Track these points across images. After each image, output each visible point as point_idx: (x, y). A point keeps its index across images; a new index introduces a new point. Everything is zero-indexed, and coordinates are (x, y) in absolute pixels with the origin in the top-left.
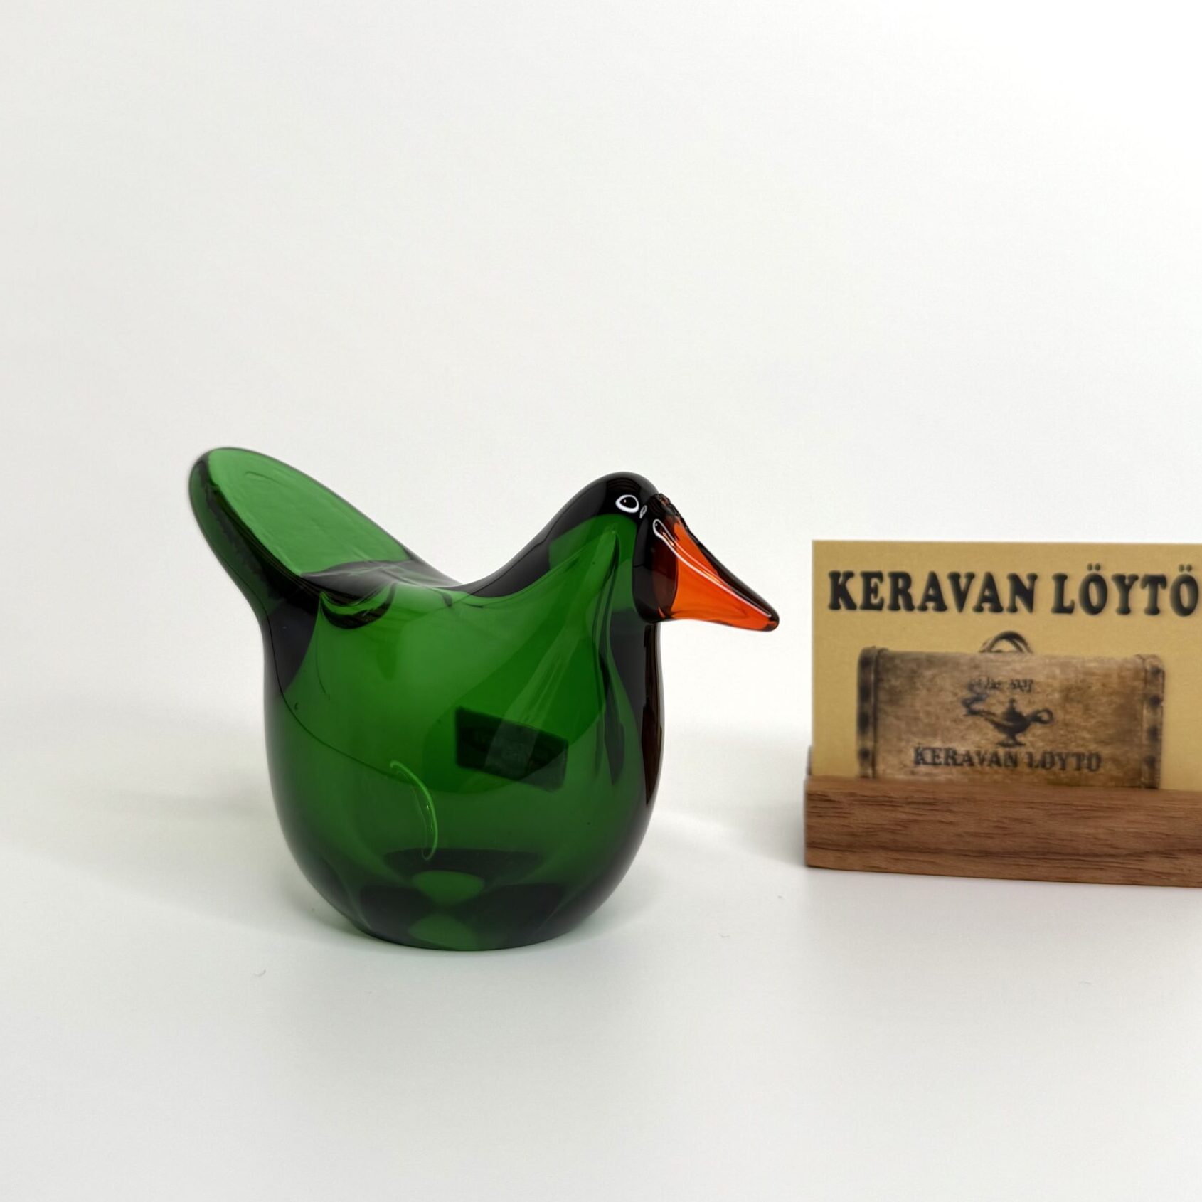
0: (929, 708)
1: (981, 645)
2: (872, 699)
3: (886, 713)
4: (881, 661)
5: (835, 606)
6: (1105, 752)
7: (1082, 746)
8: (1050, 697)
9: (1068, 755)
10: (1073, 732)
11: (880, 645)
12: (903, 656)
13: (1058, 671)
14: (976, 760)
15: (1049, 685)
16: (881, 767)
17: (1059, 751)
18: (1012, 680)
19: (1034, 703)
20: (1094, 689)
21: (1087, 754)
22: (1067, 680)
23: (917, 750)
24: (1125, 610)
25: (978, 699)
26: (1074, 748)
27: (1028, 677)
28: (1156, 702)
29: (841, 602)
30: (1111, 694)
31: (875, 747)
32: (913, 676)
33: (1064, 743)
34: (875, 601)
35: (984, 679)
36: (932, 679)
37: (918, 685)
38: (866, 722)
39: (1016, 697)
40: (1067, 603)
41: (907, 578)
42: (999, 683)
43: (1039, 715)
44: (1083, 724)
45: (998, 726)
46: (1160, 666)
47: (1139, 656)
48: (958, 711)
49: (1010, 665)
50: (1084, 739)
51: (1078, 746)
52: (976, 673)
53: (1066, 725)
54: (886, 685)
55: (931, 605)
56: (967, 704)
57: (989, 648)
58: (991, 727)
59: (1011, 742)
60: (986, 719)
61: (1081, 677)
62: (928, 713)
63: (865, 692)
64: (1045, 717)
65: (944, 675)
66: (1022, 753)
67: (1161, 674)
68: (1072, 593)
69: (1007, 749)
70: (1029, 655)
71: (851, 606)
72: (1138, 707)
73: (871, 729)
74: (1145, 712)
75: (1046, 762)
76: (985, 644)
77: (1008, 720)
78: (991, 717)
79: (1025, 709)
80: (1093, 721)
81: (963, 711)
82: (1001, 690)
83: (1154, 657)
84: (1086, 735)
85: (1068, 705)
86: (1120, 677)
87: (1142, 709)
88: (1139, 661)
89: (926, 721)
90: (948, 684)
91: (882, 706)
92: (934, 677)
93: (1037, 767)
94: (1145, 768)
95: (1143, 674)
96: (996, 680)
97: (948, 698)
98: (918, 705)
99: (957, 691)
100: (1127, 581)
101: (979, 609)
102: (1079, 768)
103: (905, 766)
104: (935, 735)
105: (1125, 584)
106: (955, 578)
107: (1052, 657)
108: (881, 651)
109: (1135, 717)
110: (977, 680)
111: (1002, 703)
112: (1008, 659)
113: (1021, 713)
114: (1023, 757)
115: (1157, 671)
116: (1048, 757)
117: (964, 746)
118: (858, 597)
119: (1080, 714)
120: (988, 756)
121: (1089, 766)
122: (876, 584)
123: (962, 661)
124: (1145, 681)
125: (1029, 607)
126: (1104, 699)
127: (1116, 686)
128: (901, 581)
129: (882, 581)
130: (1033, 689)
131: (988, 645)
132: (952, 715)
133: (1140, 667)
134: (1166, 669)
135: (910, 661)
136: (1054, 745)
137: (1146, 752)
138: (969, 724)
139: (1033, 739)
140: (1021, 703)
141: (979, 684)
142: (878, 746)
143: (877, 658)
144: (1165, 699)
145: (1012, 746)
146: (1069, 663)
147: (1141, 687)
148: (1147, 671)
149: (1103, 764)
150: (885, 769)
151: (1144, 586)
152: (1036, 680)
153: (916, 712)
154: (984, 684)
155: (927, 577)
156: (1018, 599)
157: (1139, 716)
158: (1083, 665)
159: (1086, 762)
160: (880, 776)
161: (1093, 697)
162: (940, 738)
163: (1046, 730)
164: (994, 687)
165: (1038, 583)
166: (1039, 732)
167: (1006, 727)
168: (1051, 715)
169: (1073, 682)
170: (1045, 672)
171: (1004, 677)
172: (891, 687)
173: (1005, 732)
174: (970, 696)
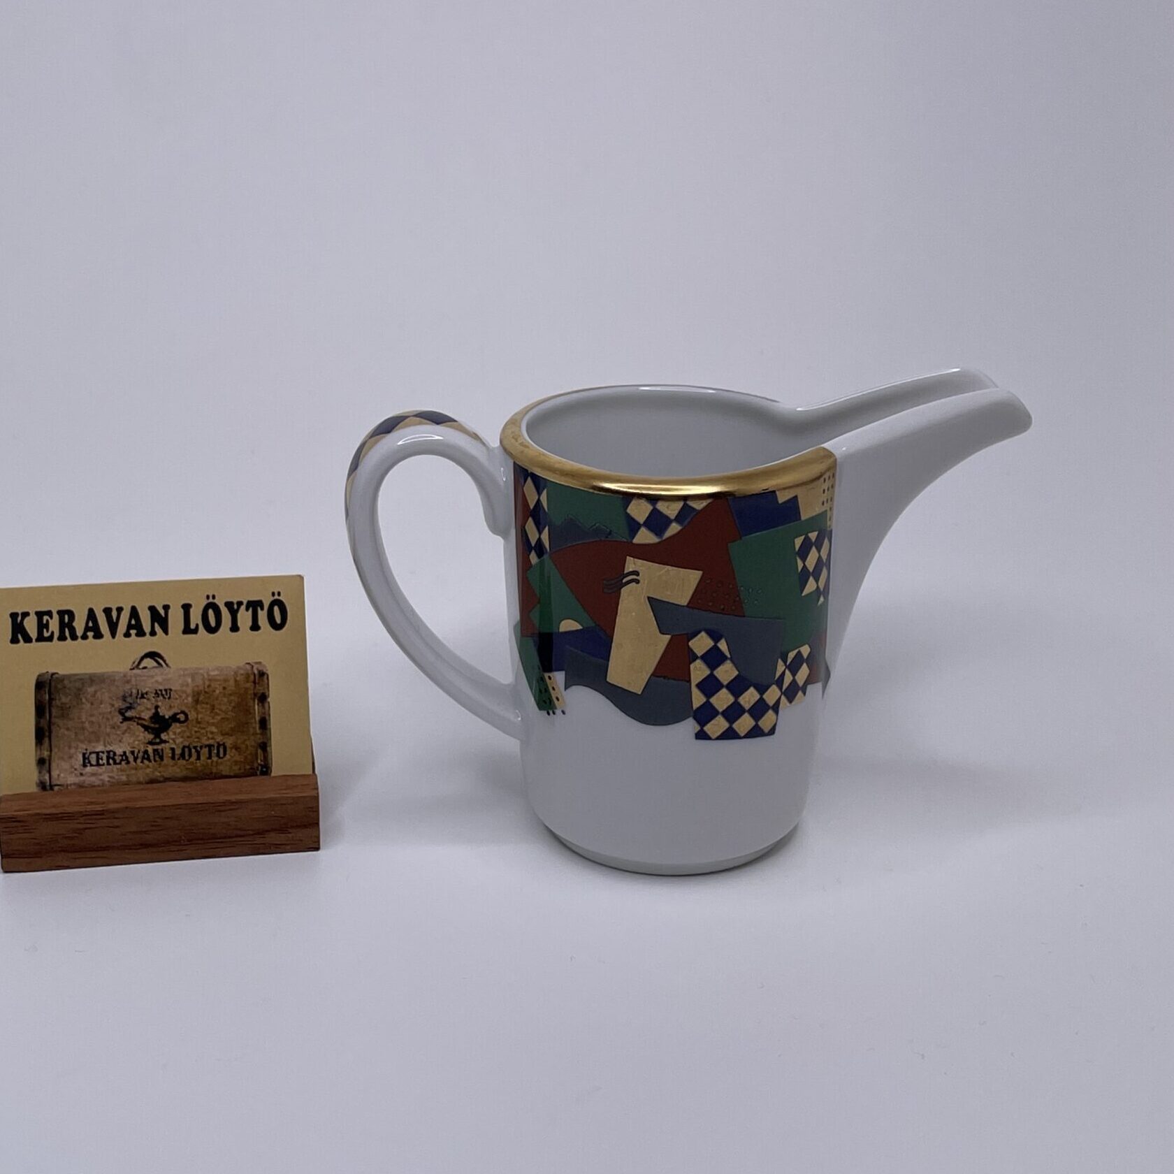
0: (93, 719)
1: (131, 663)
2: (47, 715)
3: (58, 726)
4: (53, 684)
5: (14, 640)
6: (229, 742)
7: (212, 738)
8: (185, 701)
9: (201, 747)
10: (204, 728)
11: (52, 670)
12: (69, 677)
13: (189, 680)
14: (131, 759)
15: (184, 692)
16: (55, 773)
17: (194, 744)
18: (156, 691)
19: (174, 707)
20: (217, 692)
21: (216, 745)
22: (198, 686)
23: (84, 755)
24: (235, 628)
25: (129, 708)
26: (205, 741)
27: (167, 687)
28: (263, 698)
29: (20, 637)
30: (230, 695)
31: (50, 756)
32: (78, 693)
33: (198, 738)
34: (46, 634)
35: (134, 691)
36: (94, 695)
37: (84, 700)
38: (42, 734)
39: (160, 704)
40: (193, 626)
41: (71, 614)
42: (146, 693)
43: (178, 717)
44: (212, 721)
45: (146, 728)
46: (265, 671)
47: (249, 664)
48: (115, 719)
49: (153, 678)
50: (212, 733)
51: (209, 738)
52: (128, 687)
53: (198, 723)
54: (58, 703)
55: (90, 634)
56: (121, 712)
57: (137, 665)
58: (143, 730)
59: (158, 740)
60: (138, 724)
61: (207, 683)
62: (92, 723)
63: (40, 710)
64: (182, 717)
65: (104, 690)
66: (166, 749)
67: (265, 677)
68: (196, 618)
69: (155, 747)
70: (168, 669)
71: (28, 639)
72: (251, 703)
73: (46, 740)
74: (256, 707)
75: (185, 752)
76: (134, 663)
77: (153, 723)
78: (140, 722)
79: (166, 713)
81: (120, 718)
82: (148, 699)
83: (260, 663)
84: (214, 729)
85: (199, 706)
86: (236, 681)
87: (254, 706)
88: (248, 667)
89: (90, 730)
90: (106, 697)
91: (54, 720)
92: (96, 692)
93: (179, 759)
94: (259, 751)
95: (252, 677)
96: (144, 691)
97: (105, 708)
98: (84, 717)
99: (115, 703)
100: (235, 607)
101: (127, 635)
102: (210, 757)
103: (76, 769)
104: (98, 741)
105: (233, 608)
106: (107, 611)
107: (186, 669)
108: (53, 674)
109: (248, 712)
110: (130, 692)
111: (148, 709)
112: (152, 673)
113: (164, 717)
114: (168, 753)
115: (262, 674)
116: (186, 750)
117: (120, 747)
118: (33, 633)
119: (208, 713)
120: (141, 755)
121: (218, 755)
122: (47, 621)
123: (117, 678)
124: (254, 682)
125: (166, 632)
126: (225, 700)
127: (233, 688)
128: (66, 617)
129: (51, 618)
130: (172, 696)
131: (136, 663)
132: (111, 722)
133: (250, 672)
134: (269, 672)
135: (75, 681)
136: (191, 740)
137: (259, 738)
138: (125, 728)
139: (173, 737)
140: (163, 708)
141: (131, 695)
142: (53, 753)
143: (50, 680)
144: (270, 696)
145: (158, 744)
146: (197, 673)
147: (252, 688)
148: (255, 675)
149: (228, 753)
150: (59, 775)
151: (247, 609)
152: (173, 688)
153: (83, 723)
154: (134, 695)
155: (86, 613)
156: (156, 625)
157: (252, 711)
158: (209, 675)
159: (215, 751)
160: (54, 782)
161: (217, 699)
162: (102, 743)
163: (183, 729)
164: (143, 697)
165: (170, 611)
166: (178, 731)
167: (153, 729)
168: (186, 715)
169: (201, 688)
170: (180, 682)
171: (149, 688)
172: (62, 704)
173: (153, 734)
174: (124, 707)
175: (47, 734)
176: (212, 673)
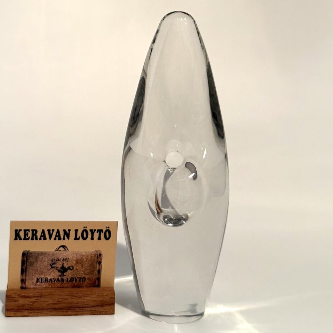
0: (41, 267)
1: (55, 249)
2: (25, 265)
3: (29, 268)
4: (28, 254)
5: (16, 239)
6: (87, 277)
7: (81, 275)
8: (73, 262)
9: (77, 278)
10: (79, 272)
11: (28, 250)
12: (34, 253)
13: (75, 256)
14: (53, 281)
15: (73, 259)
16: (27, 284)
17: (75, 277)
18: (63, 258)
19: (69, 264)
20: (84, 260)
21: (82, 278)
23: (37, 278)
24: (92, 238)
25: (54, 264)
26: (79, 276)
27: (67, 257)
28: (100, 263)
29: (18, 238)
30: (89, 261)
31: (26, 278)
32: (37, 258)
33: (76, 275)
34: (27, 237)
35: (56, 258)
36: (42, 259)
37: (38, 260)
38: (23, 271)
39: (64, 263)
40: (78, 237)
42: (60, 259)
44: (81, 269)
45: (59, 271)
46: (101, 253)
48: (49, 267)
49: (63, 254)
50: (81, 273)
52: (54, 257)
53: (77, 270)
54: (29, 261)
55: (42, 238)
56: (51, 265)
57: (57, 250)
58: (58, 271)
59: (63, 275)
60: (56, 269)
61: (81, 256)
62: (40, 268)
63: (23, 263)
64: (71, 268)
65: (46, 257)
66: (65, 278)
68: (79, 234)
69: (62, 277)
70: (68, 251)
71: (20, 239)
72: (96, 265)
73: (25, 273)
74: (97, 266)
75: (72, 280)
76: (57, 248)
77: (62, 269)
80: (84, 268)
81: (50, 267)
83: (100, 251)
84: (82, 273)
85: (78, 264)
86: (91, 256)
88: (96, 252)
89: (40, 270)
90: (46, 260)
91: (27, 266)
93: (69, 282)
94: (97, 281)
95: (97, 256)
96: (59, 258)
97: (46, 263)
98: (38, 266)
99: (49, 262)
100: (93, 231)
101: (55, 239)
102: (80, 281)
103: (34, 283)
104: (42, 274)
105: (92, 232)
106: (49, 231)
107: (74, 252)
108: (28, 251)
109: (94, 267)
111: (60, 264)
112: (62, 252)
113: (65, 267)
114: (65, 279)
115: (100, 255)
116: (72, 279)
117: (50, 277)
118: (22, 237)
119: (81, 267)
120: (56, 279)
121: (83, 281)
122: (28, 233)
123: (50, 253)
124: (97, 257)
125: (68, 238)
126: (87, 263)
127: (90, 259)
128: (35, 232)
129: (29, 232)
130: (69, 260)
131: (57, 249)
132: (47, 268)
133: (96, 254)
134: (103, 254)
135: (36, 254)
136: (74, 275)
137: (97, 276)
138: (51, 271)
139: (68, 274)
140: (65, 264)
141: (55, 259)
142: (27, 277)
143: (27, 253)
144: (103, 262)
145: (62, 276)
146: (78, 253)
147: (96, 259)
148: (98, 255)
149: (86, 280)
150: (28, 285)
151: (97, 232)
152: (70, 258)
153: (37, 268)
154: (56, 259)
155: (41, 230)
156: (65, 236)
157: (96, 267)
158: (82, 254)
159: (82, 280)
160: (26, 287)
161: (84, 262)
162: (44, 275)
163: (72, 271)
164: (59, 260)
165: (71, 232)
166: (70, 272)
167: (61, 271)
168: (73, 267)
169: (79, 258)
170: (72, 256)
171: (61, 257)
172: (31, 261)
173: (61, 272)
174: (52, 263)
175: (25, 271)
176: (83, 253)
